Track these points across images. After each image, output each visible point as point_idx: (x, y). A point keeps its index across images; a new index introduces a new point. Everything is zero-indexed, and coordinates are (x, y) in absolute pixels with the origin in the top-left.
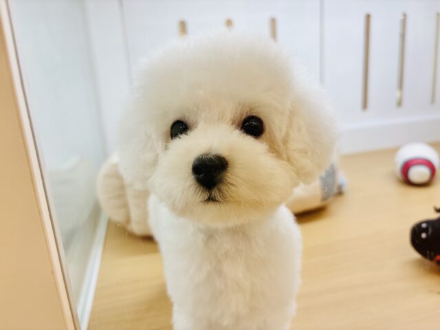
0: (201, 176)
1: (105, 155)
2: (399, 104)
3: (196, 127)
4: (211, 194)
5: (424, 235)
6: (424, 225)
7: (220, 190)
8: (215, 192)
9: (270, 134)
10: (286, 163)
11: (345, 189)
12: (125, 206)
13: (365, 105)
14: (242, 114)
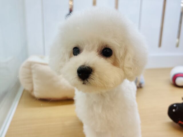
1: (27, 57)
2: (177, 45)
4: (84, 82)
5: (174, 110)
6: (175, 105)
11: (143, 85)
12: (31, 82)
13: (160, 45)
14: (102, 47)
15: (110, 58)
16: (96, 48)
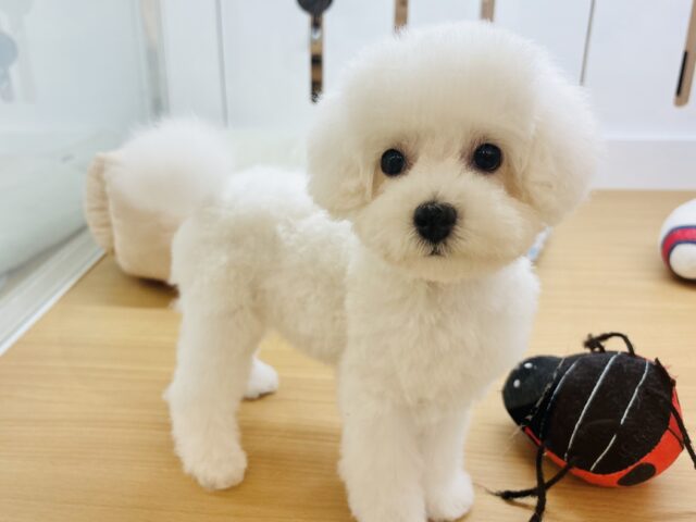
0: (426, 228)
3: (415, 161)
4: (435, 248)
7: (445, 244)
8: (441, 247)
9: (509, 166)
10: (527, 206)
14: (473, 143)
15: (497, 173)
16: (457, 147)
